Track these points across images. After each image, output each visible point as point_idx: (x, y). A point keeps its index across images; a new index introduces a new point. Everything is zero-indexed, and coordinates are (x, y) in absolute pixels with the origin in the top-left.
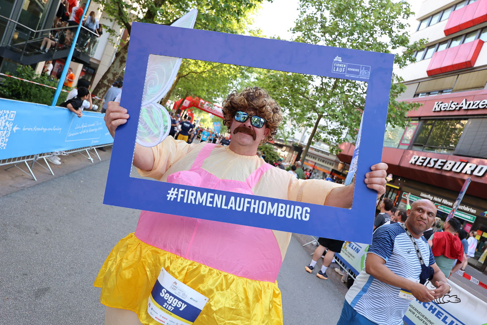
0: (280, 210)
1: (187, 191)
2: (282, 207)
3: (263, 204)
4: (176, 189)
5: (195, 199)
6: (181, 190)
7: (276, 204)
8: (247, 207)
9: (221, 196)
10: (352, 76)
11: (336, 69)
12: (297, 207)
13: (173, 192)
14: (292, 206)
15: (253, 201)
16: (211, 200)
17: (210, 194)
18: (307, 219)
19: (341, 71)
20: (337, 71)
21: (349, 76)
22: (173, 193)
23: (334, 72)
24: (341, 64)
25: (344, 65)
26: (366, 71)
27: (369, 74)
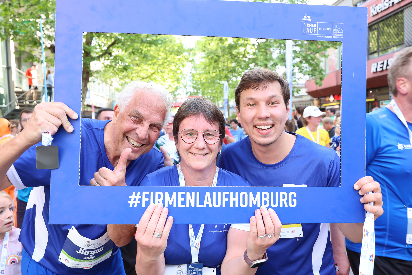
0: (263, 199)
1: (152, 193)
3: (244, 196)
4: (139, 193)
5: (164, 201)
6: (144, 193)
7: (258, 194)
8: (226, 201)
9: (193, 193)
10: (324, 37)
11: (306, 31)
12: (282, 194)
14: (277, 193)
16: (183, 199)
17: (180, 193)
18: (295, 205)
19: (311, 32)
20: (308, 32)
21: (321, 37)
22: (136, 198)
23: (304, 33)
24: (311, 24)
25: (314, 25)
26: (339, 29)
27: (343, 32)
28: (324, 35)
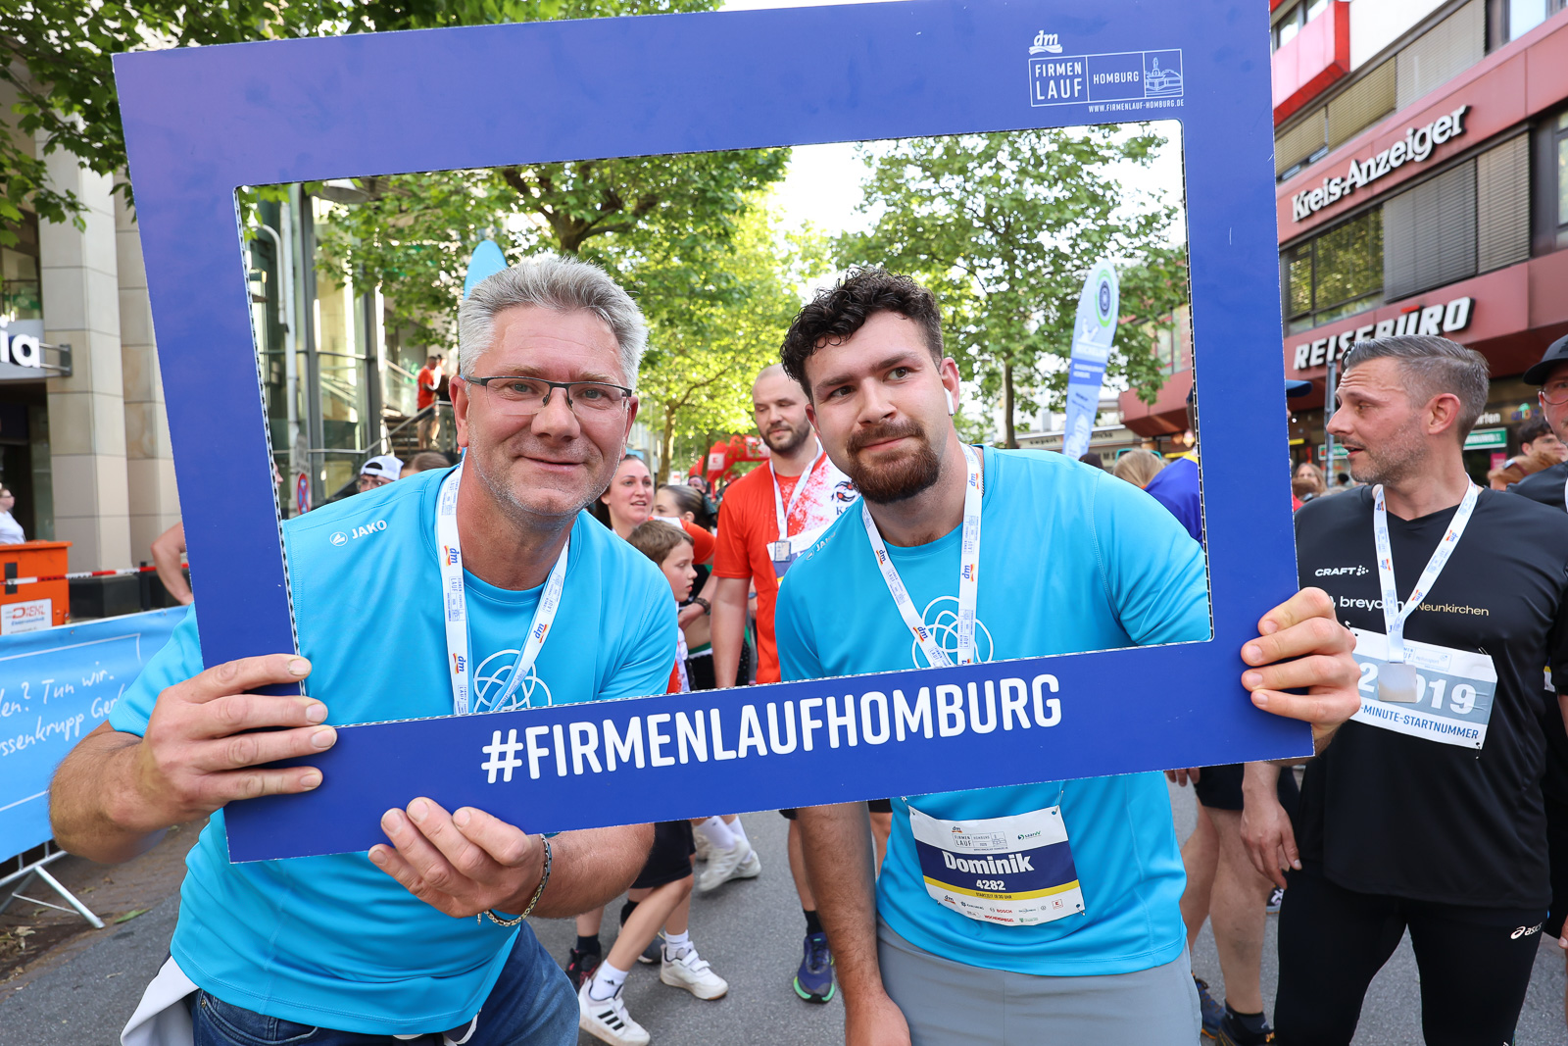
0: (943, 710)
1: (558, 729)
2: (950, 699)
3: (874, 705)
4: (513, 733)
5: (601, 753)
6: (532, 733)
7: (924, 693)
8: (814, 731)
9: (699, 715)
10: (1114, 107)
11: (1044, 92)
12: (1006, 684)
13: (503, 748)
14: (989, 686)
15: (831, 702)
16: (666, 739)
17: (653, 720)
18: (1056, 719)
19: (1066, 93)
20: (1053, 96)
21: (1102, 108)
23: (1041, 102)
24: (1063, 65)
25: (1073, 66)
26: (1167, 71)
27: (1182, 84)
28: (1112, 103)
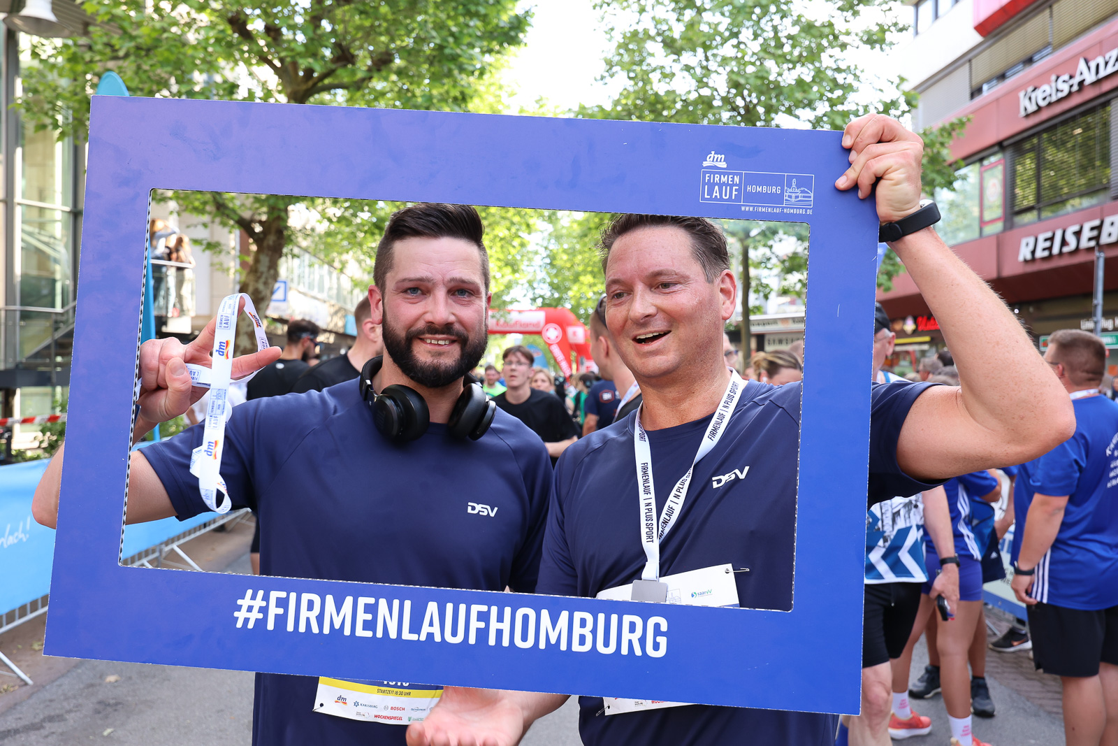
0: (577, 631)
1: (293, 596)
2: (583, 623)
3: (526, 617)
4: (261, 593)
5: (320, 619)
6: (274, 595)
7: (565, 615)
8: (478, 630)
9: (396, 603)
10: (760, 209)
11: (711, 192)
12: (627, 619)
13: (252, 603)
14: (614, 618)
15: (494, 609)
16: (369, 617)
17: (363, 601)
18: (661, 653)
19: (726, 196)
20: (716, 196)
21: (752, 209)
22: (253, 607)
23: (707, 199)
24: (726, 176)
25: (733, 178)
26: (802, 189)
27: (812, 199)
28: (759, 206)
